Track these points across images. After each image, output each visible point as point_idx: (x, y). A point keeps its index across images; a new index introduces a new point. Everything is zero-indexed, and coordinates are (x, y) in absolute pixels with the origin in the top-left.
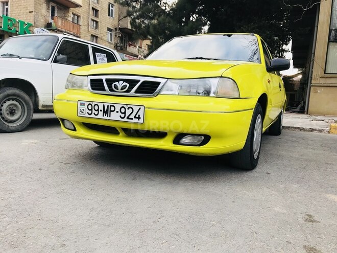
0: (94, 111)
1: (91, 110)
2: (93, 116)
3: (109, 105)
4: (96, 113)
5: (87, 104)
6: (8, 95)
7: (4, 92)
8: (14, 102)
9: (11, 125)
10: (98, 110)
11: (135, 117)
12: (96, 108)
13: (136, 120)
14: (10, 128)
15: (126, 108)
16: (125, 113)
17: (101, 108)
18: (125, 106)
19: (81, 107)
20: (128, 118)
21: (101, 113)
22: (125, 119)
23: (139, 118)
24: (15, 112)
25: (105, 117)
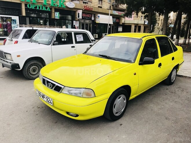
6: (32, 64)
7: (30, 63)
8: (35, 67)
9: (34, 76)
11: (50, 102)
14: (34, 78)
16: (47, 100)
20: (48, 102)
24: (35, 71)
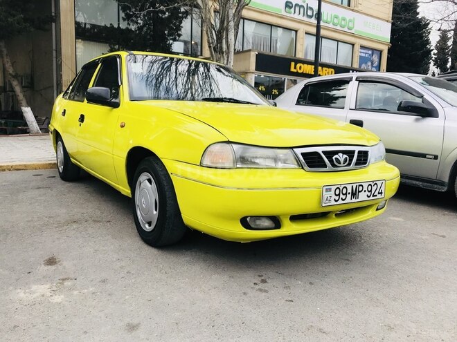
0: (341, 196)
1: (339, 195)
2: (340, 202)
3: (358, 184)
4: (344, 197)
5: (333, 188)
10: (346, 194)
11: (379, 193)
12: (344, 191)
13: (379, 196)
15: (373, 185)
16: (371, 191)
17: (349, 190)
18: (371, 183)
19: (326, 195)
20: (374, 196)
21: (349, 196)
22: (372, 198)
23: (381, 193)
25: (354, 200)
